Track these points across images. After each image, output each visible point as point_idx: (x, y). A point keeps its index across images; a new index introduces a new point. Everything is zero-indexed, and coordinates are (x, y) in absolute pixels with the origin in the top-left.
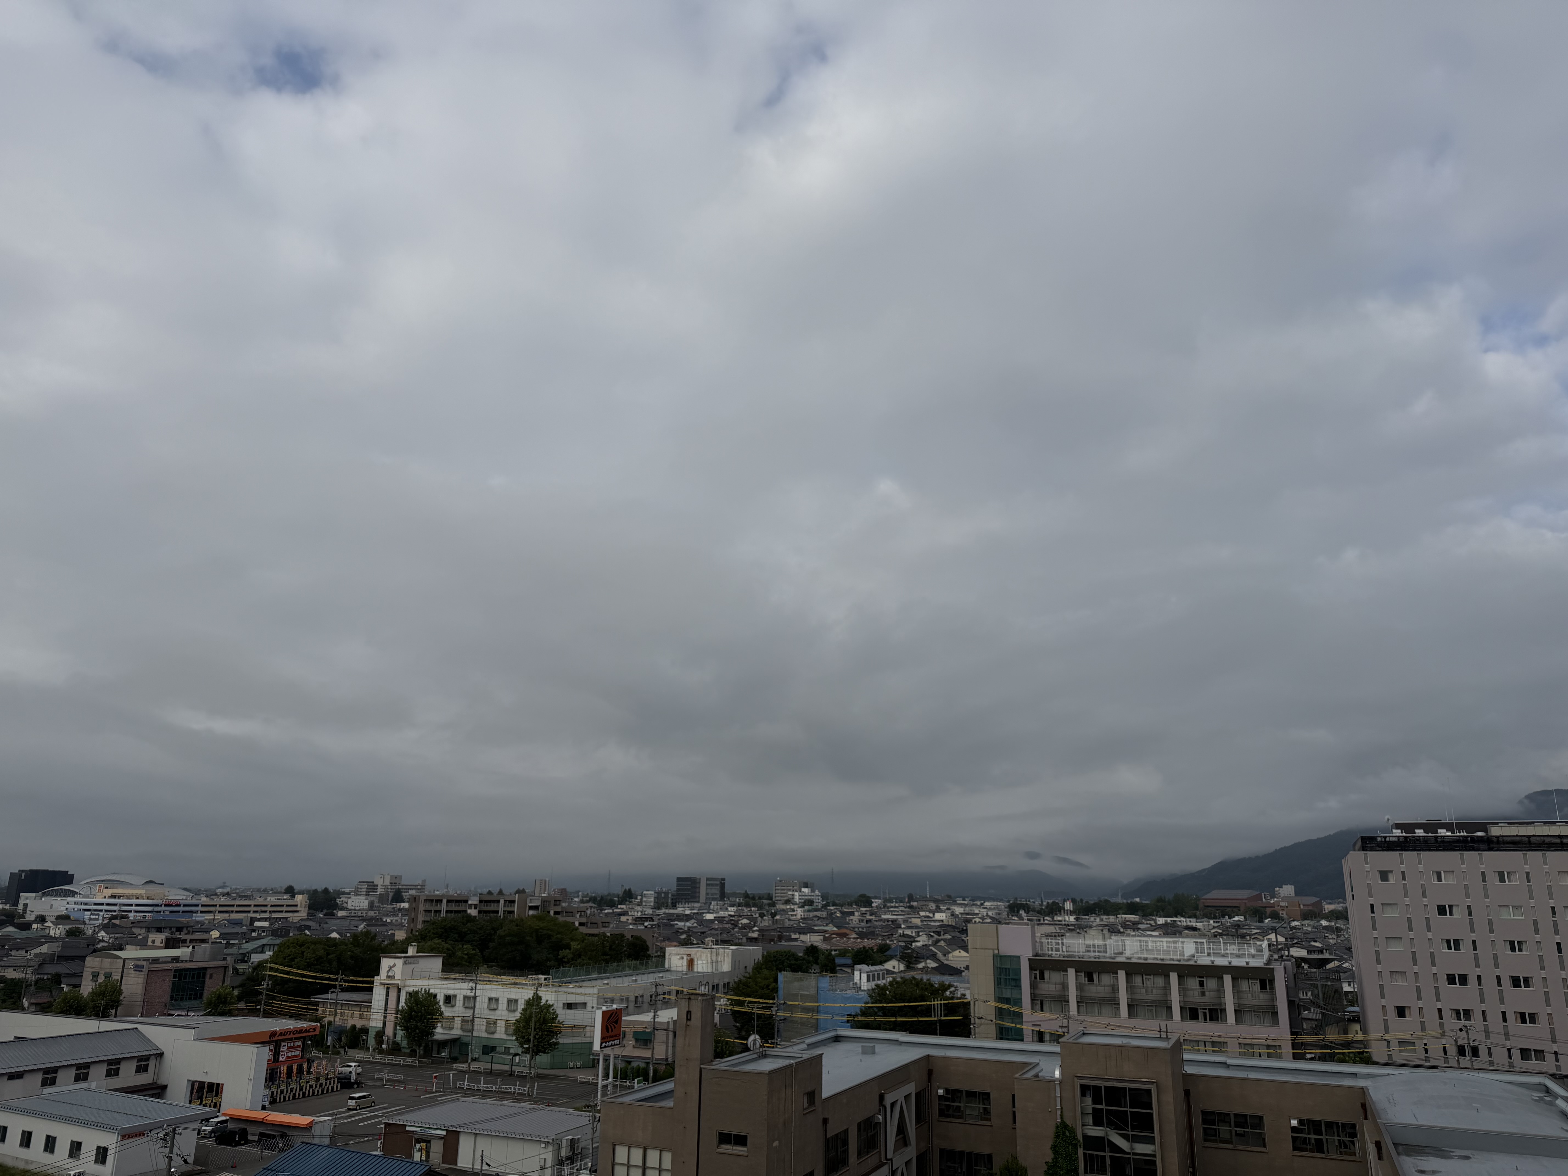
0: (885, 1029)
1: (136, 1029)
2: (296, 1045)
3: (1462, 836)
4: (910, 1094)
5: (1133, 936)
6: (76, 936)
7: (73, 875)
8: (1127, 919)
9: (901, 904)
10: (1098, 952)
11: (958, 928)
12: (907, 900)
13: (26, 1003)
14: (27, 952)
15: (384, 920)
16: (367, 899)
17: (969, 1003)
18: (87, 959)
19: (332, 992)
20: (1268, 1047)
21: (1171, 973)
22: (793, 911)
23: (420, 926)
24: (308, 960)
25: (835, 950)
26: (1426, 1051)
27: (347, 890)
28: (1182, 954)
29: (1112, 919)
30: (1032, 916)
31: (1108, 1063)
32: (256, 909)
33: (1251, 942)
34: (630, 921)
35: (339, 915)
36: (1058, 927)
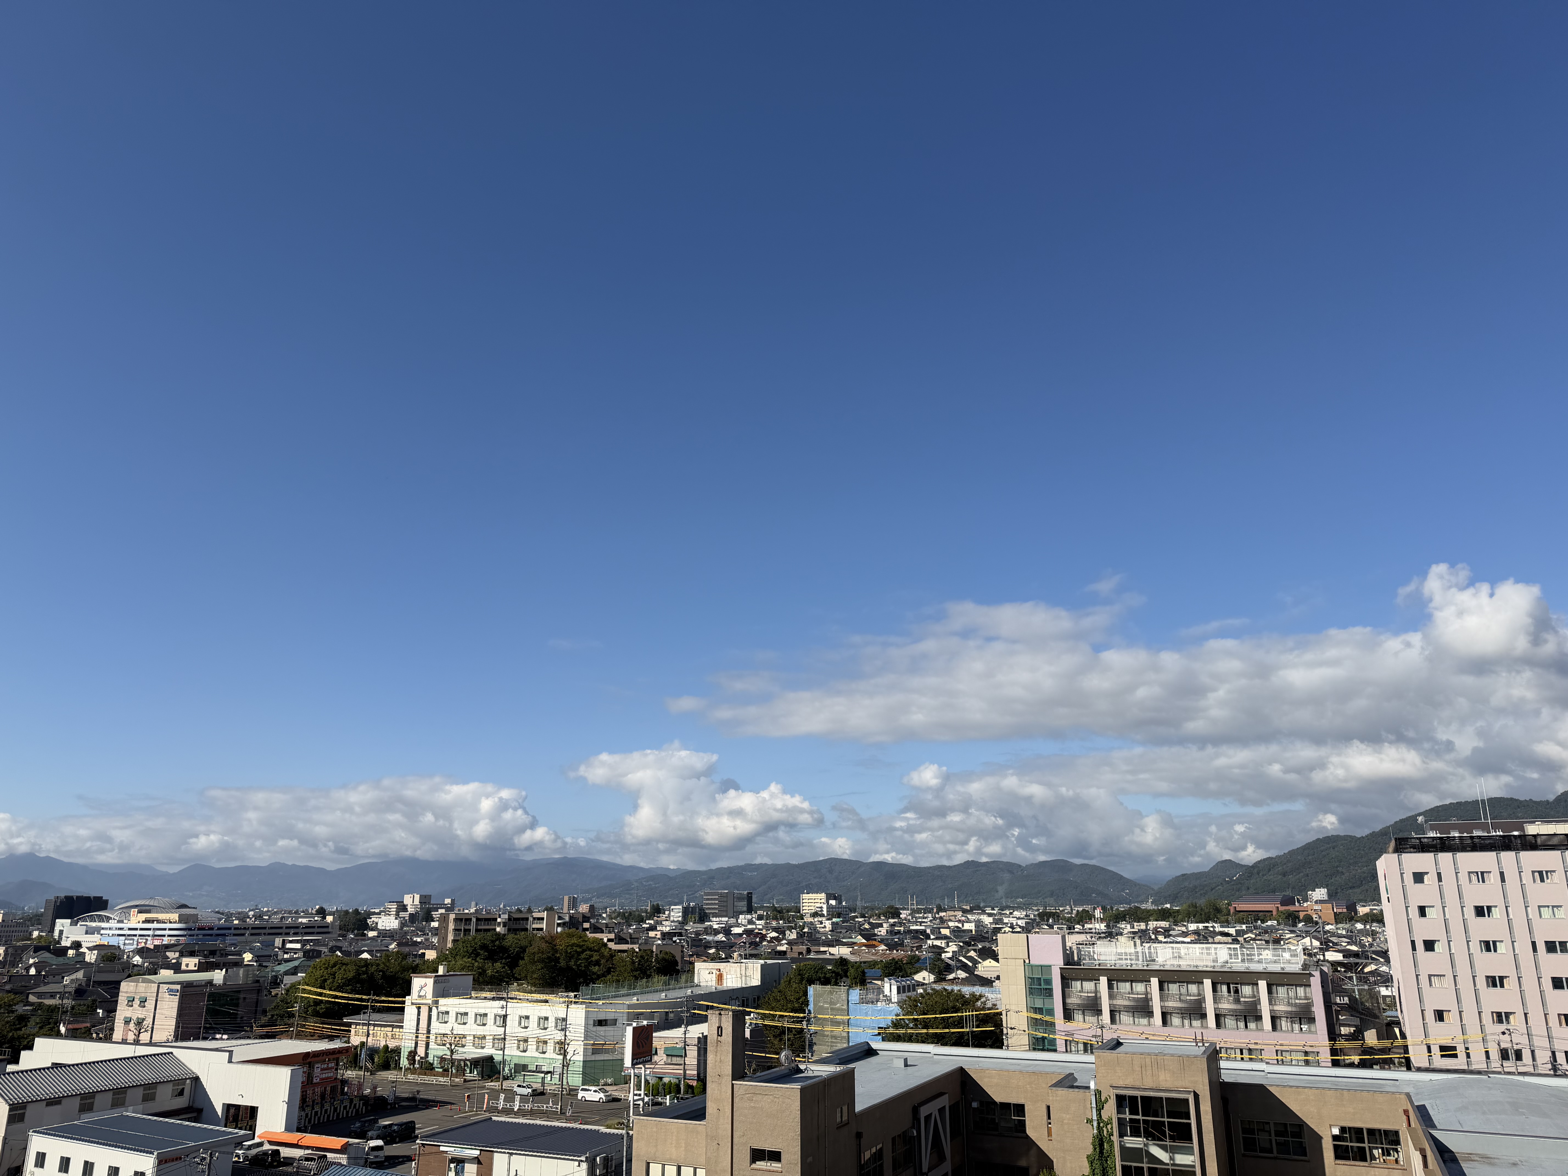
0: (918, 1042)
1: (172, 1053)
2: (330, 1065)
3: (1497, 836)
4: (944, 1107)
5: (1165, 942)
6: (110, 961)
7: (106, 902)
8: (1158, 926)
9: (930, 915)
10: (1131, 959)
11: (988, 938)
12: (935, 910)
13: (63, 1029)
14: (63, 978)
15: (415, 939)
16: (396, 919)
17: (1001, 1014)
18: (123, 984)
19: (364, 1013)
20: (1306, 1053)
21: (1205, 980)
22: (821, 923)
23: (450, 945)
24: (340, 981)
25: (865, 962)
26: (1468, 1056)
27: (377, 911)
28: (1215, 961)
29: (1143, 926)
30: (1062, 924)
31: (1144, 1072)
32: (287, 931)
33: (1285, 947)
34: (659, 936)
35: (369, 936)
36: (1088, 936)
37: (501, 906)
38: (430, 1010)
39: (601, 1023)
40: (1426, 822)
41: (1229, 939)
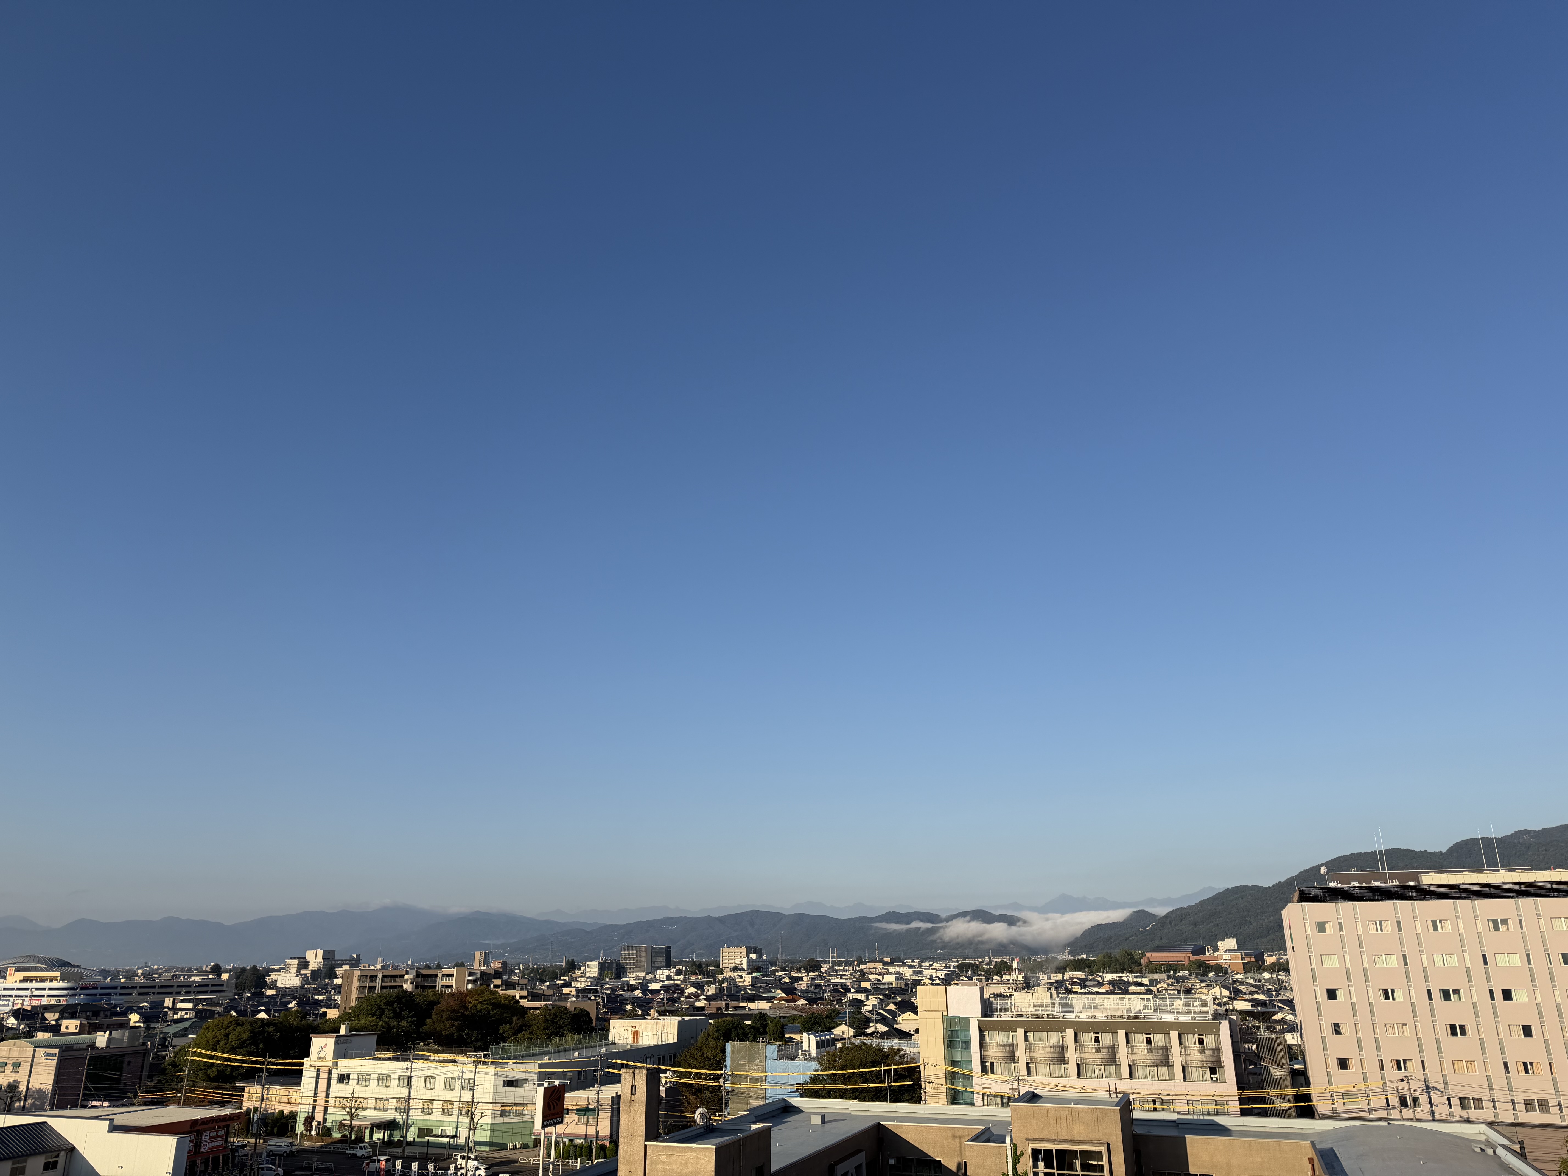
1: (46, 1122)
2: (219, 1133)
3: (1394, 886)
4: (861, 1164)
5: (1080, 993)
8: (1074, 976)
9: (850, 968)
10: (1047, 1010)
11: (907, 990)
12: (856, 963)
15: (316, 997)
16: (297, 976)
17: (919, 1067)
19: (259, 1077)
20: (1216, 1103)
21: (1119, 1031)
22: (741, 977)
23: (353, 1003)
24: (233, 1043)
25: (784, 1017)
26: (1369, 1103)
27: (277, 967)
28: (1129, 1011)
29: (1059, 977)
30: (981, 975)
31: (1059, 1126)
32: (179, 990)
33: (1196, 996)
34: (573, 993)
35: (267, 994)
36: (1006, 987)
37: (409, 962)
38: (330, 1072)
39: (509, 1083)
40: (1328, 872)
41: (1142, 989)
